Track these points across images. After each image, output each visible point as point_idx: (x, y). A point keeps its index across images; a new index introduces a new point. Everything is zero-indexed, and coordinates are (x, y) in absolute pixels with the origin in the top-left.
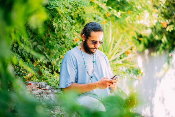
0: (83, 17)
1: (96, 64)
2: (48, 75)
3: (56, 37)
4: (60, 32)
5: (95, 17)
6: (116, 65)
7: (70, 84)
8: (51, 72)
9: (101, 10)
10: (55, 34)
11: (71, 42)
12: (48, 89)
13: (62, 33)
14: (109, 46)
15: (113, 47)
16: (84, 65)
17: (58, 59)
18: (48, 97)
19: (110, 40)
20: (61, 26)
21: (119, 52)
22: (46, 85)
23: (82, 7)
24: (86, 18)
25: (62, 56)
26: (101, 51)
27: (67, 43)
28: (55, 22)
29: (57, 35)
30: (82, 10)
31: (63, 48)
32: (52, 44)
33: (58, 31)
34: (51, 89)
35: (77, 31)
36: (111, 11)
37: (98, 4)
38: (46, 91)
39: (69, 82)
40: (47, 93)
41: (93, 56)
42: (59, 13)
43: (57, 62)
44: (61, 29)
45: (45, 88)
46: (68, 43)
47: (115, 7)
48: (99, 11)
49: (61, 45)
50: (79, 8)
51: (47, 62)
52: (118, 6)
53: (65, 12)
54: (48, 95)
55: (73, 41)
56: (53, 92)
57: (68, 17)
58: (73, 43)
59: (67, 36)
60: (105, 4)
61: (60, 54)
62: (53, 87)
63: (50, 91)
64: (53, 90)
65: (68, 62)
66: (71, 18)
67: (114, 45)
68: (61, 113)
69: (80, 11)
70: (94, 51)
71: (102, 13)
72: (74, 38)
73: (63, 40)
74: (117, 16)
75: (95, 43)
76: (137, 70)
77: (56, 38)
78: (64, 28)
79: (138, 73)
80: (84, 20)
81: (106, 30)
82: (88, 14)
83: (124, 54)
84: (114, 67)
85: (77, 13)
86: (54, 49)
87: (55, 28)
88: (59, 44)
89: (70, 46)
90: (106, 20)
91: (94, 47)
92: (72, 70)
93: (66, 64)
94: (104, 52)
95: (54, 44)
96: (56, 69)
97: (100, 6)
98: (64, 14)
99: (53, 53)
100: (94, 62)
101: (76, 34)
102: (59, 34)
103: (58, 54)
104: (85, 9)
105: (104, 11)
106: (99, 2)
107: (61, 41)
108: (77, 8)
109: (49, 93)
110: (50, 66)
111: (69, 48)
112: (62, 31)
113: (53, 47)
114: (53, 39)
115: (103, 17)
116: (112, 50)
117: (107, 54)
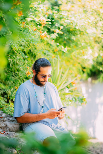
0: (35, 52)
1: (46, 95)
2: (4, 104)
3: (11, 70)
4: (15, 66)
5: (45, 52)
6: (64, 95)
7: (23, 114)
8: (6, 101)
9: (50, 46)
10: (10, 68)
11: (24, 75)
12: (4, 117)
13: (16, 66)
14: (57, 77)
15: (61, 78)
16: (35, 96)
17: (12, 89)
18: (4, 124)
19: (58, 72)
20: (15, 60)
21: (66, 83)
22: (2, 113)
23: (34, 44)
24: (37, 53)
25: (16, 87)
26: (51, 82)
27: (20, 75)
28: (10, 57)
29: (11, 69)
30: (34, 46)
31: (17, 80)
32: (8, 76)
33: (12, 65)
34: (7, 117)
35: (29, 65)
36: (59, 47)
37: (47, 41)
38: (2, 119)
39: (23, 112)
40: (3, 120)
41: (43, 88)
42: (13, 50)
43: (12, 92)
44: (16, 63)
45: (1, 116)
46: (22, 76)
47: (62, 44)
48: (48, 47)
49: (15, 77)
50: (31, 44)
51: (3, 92)
52: (65, 42)
53: (18, 49)
54: (4, 123)
55: (26, 74)
56: (8, 119)
57: (21, 53)
58: (26, 76)
59: (21, 69)
60: (54, 41)
61: (14, 85)
62: (9, 115)
63: (6, 119)
64: (8, 118)
65: (21, 94)
66: (24, 54)
67: (62, 76)
68: (15, 139)
69: (32, 47)
70: (44, 83)
71: (51, 49)
72: (27, 71)
73: (17, 73)
74: (64, 51)
75: (44, 77)
76: (82, 99)
77: (11, 72)
78: (18, 62)
79: (83, 101)
80: (36, 54)
81: (55, 63)
82: (39, 50)
83: (70, 84)
84: (62, 96)
85: (29, 49)
86: (9, 81)
87: (10, 62)
88: (13, 76)
89: (23, 78)
90: (55, 55)
91: (44, 80)
92: (25, 102)
93: (20, 96)
94: (53, 82)
95: (9, 77)
96: (11, 98)
97: (49, 43)
98: (18, 51)
99: (8, 84)
100: (44, 93)
101: (29, 68)
102: (13, 67)
103: (13, 85)
104: (36, 46)
105: (53, 46)
106: (48, 39)
107: (15, 74)
108: (30, 45)
109: (5, 120)
110: (5, 96)
111: (23, 80)
112: (16, 65)
113: (9, 79)
114: (8, 72)
115: (52, 52)
116: (60, 80)
117: (55, 84)
